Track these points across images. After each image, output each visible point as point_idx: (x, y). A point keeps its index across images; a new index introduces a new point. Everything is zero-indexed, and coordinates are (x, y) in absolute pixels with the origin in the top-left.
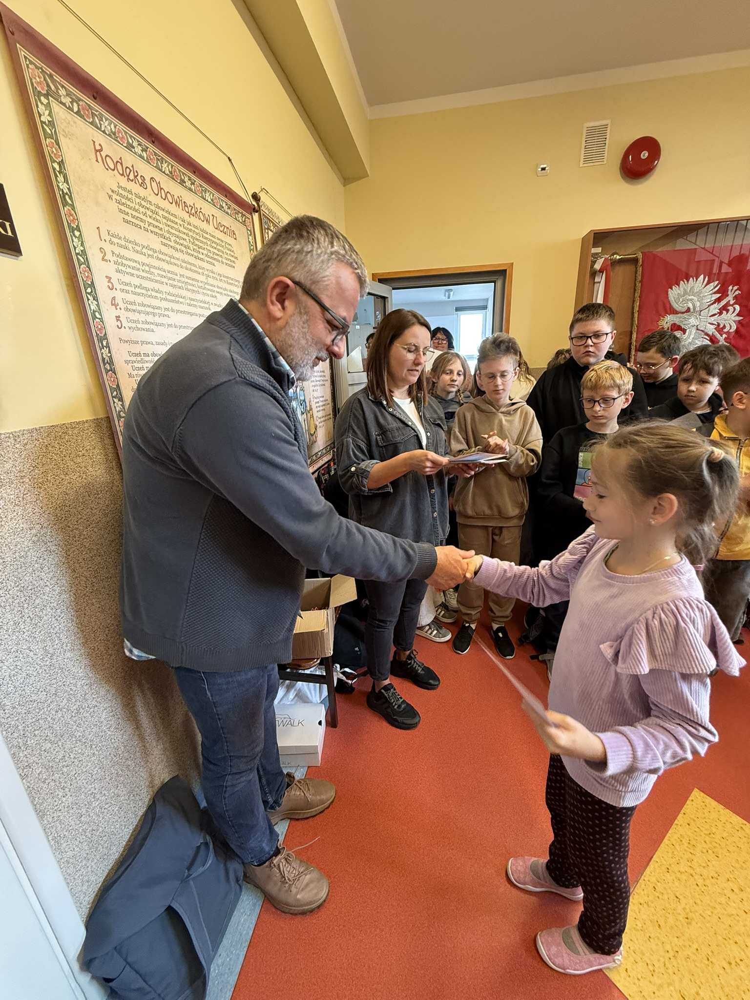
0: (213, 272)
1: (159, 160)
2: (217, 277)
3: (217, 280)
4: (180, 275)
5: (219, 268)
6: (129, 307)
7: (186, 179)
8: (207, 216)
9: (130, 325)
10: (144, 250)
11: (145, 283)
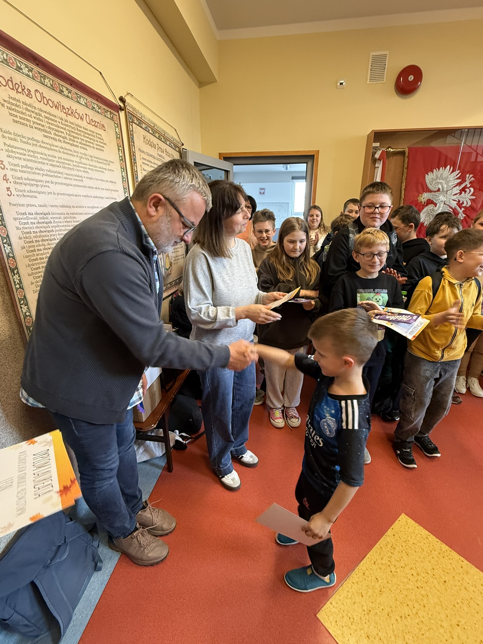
0: (85, 155)
1: (42, 77)
2: (89, 158)
3: (89, 160)
4: (59, 158)
5: (90, 152)
6: (17, 181)
7: (64, 89)
8: (81, 115)
9: (18, 193)
10: (30, 141)
11: (30, 164)
